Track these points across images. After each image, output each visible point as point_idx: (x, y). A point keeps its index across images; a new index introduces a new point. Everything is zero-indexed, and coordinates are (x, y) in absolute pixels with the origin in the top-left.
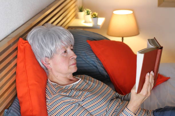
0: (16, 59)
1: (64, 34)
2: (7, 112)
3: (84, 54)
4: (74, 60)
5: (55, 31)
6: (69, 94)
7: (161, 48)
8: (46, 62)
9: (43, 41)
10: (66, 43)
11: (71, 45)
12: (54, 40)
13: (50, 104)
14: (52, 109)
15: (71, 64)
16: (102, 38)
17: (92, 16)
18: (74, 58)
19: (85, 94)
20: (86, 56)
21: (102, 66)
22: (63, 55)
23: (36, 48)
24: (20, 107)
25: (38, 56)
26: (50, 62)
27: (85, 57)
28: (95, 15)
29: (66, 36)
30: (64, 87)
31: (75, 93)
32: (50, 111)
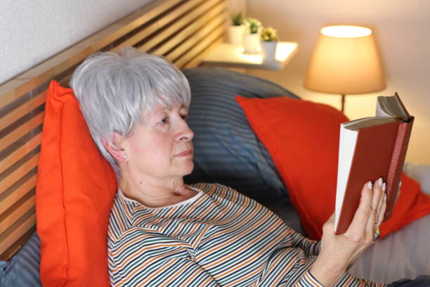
0: (40, 134)
1: (164, 75)
2: (5, 269)
3: (227, 132)
4: (186, 143)
5: (141, 67)
6: (166, 230)
7: (410, 120)
8: (114, 143)
9: (109, 91)
10: (167, 99)
11: (180, 105)
12: (137, 90)
13: (116, 254)
14: (121, 267)
15: (177, 153)
16: (280, 92)
17: (263, 36)
18: (187, 138)
19: (207, 232)
20: (231, 135)
21: (272, 164)
22: (159, 128)
23: (91, 108)
24: (40, 256)
25: (96, 129)
26: (123, 146)
27: (229, 139)
28: (269, 35)
29: (168, 80)
30: (156, 211)
31: (181, 226)
32: (116, 270)
